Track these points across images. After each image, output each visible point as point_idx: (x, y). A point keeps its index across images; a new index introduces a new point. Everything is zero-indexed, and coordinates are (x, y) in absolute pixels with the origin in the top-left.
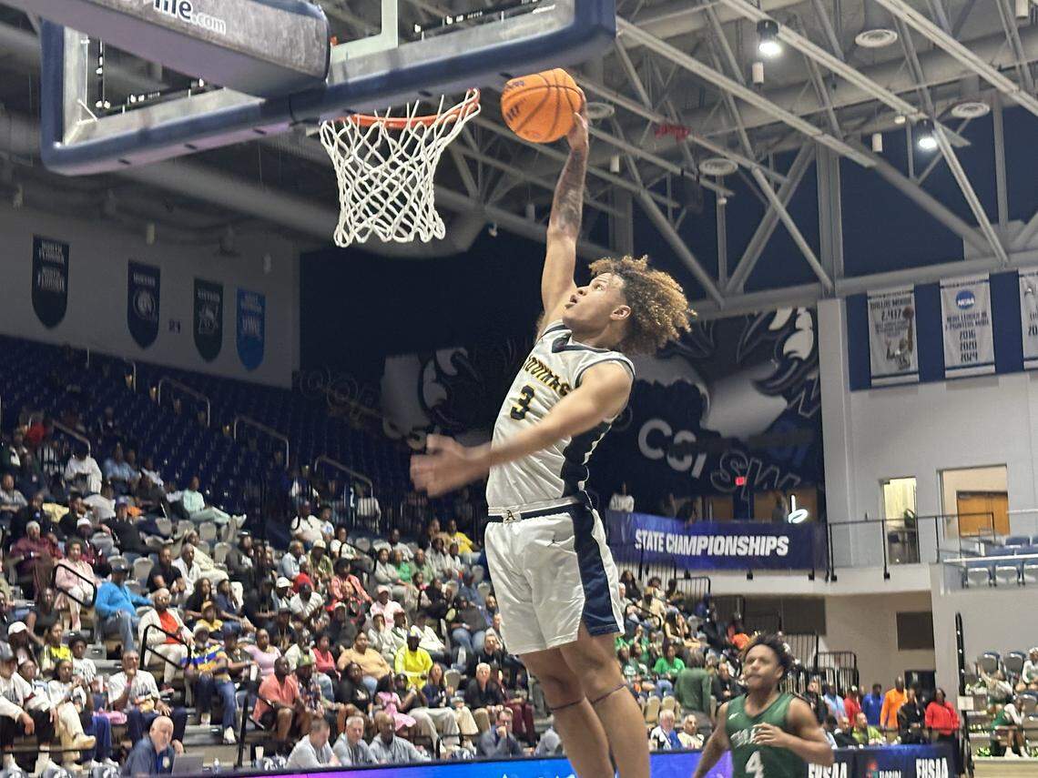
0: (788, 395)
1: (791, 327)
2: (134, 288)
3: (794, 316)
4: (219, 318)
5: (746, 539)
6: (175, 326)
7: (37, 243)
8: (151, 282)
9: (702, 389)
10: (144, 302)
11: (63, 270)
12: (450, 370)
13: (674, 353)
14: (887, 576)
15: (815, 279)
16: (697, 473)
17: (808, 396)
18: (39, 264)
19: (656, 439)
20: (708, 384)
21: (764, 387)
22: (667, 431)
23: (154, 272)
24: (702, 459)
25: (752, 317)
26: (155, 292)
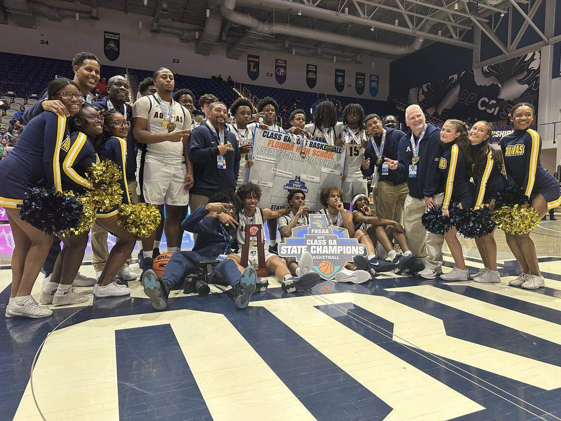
0: (529, 84)
1: (532, 59)
2: (337, 77)
3: (534, 54)
4: (364, 83)
5: (499, 132)
6: (349, 86)
7: (308, 65)
8: (342, 74)
9: (500, 85)
10: (340, 80)
11: (315, 73)
12: (426, 90)
13: (492, 75)
14: (554, 142)
15: (542, 40)
16: (495, 114)
17: (536, 82)
18: (308, 71)
19: (484, 104)
20: (502, 83)
21: (521, 82)
22: (487, 101)
23: (343, 71)
24: (498, 108)
25: (519, 58)
26: (343, 77)
